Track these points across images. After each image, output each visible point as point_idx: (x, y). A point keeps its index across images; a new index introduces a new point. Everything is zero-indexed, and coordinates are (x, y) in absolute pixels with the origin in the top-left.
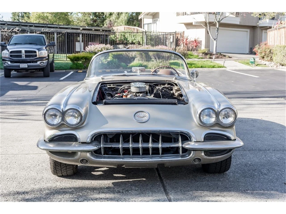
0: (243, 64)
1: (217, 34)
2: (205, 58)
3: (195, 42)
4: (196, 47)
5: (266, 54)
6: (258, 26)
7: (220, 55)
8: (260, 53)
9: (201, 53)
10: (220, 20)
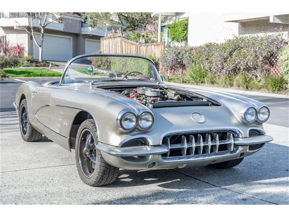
0: (81, 72)
1: (43, 40)
2: (31, 67)
3: (18, 48)
4: (19, 53)
5: (103, 63)
6: (81, 34)
7: (45, 63)
8: (96, 62)
9: (26, 60)
10: (45, 26)
